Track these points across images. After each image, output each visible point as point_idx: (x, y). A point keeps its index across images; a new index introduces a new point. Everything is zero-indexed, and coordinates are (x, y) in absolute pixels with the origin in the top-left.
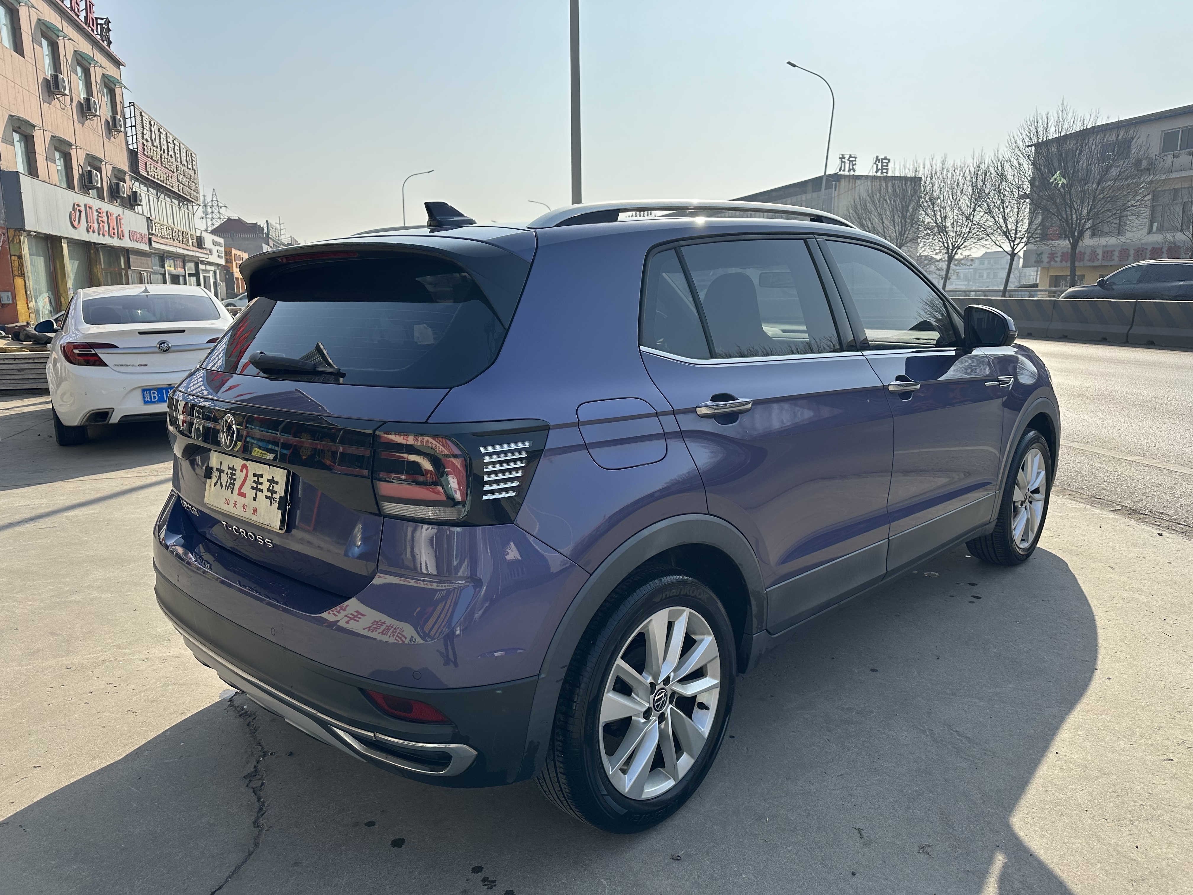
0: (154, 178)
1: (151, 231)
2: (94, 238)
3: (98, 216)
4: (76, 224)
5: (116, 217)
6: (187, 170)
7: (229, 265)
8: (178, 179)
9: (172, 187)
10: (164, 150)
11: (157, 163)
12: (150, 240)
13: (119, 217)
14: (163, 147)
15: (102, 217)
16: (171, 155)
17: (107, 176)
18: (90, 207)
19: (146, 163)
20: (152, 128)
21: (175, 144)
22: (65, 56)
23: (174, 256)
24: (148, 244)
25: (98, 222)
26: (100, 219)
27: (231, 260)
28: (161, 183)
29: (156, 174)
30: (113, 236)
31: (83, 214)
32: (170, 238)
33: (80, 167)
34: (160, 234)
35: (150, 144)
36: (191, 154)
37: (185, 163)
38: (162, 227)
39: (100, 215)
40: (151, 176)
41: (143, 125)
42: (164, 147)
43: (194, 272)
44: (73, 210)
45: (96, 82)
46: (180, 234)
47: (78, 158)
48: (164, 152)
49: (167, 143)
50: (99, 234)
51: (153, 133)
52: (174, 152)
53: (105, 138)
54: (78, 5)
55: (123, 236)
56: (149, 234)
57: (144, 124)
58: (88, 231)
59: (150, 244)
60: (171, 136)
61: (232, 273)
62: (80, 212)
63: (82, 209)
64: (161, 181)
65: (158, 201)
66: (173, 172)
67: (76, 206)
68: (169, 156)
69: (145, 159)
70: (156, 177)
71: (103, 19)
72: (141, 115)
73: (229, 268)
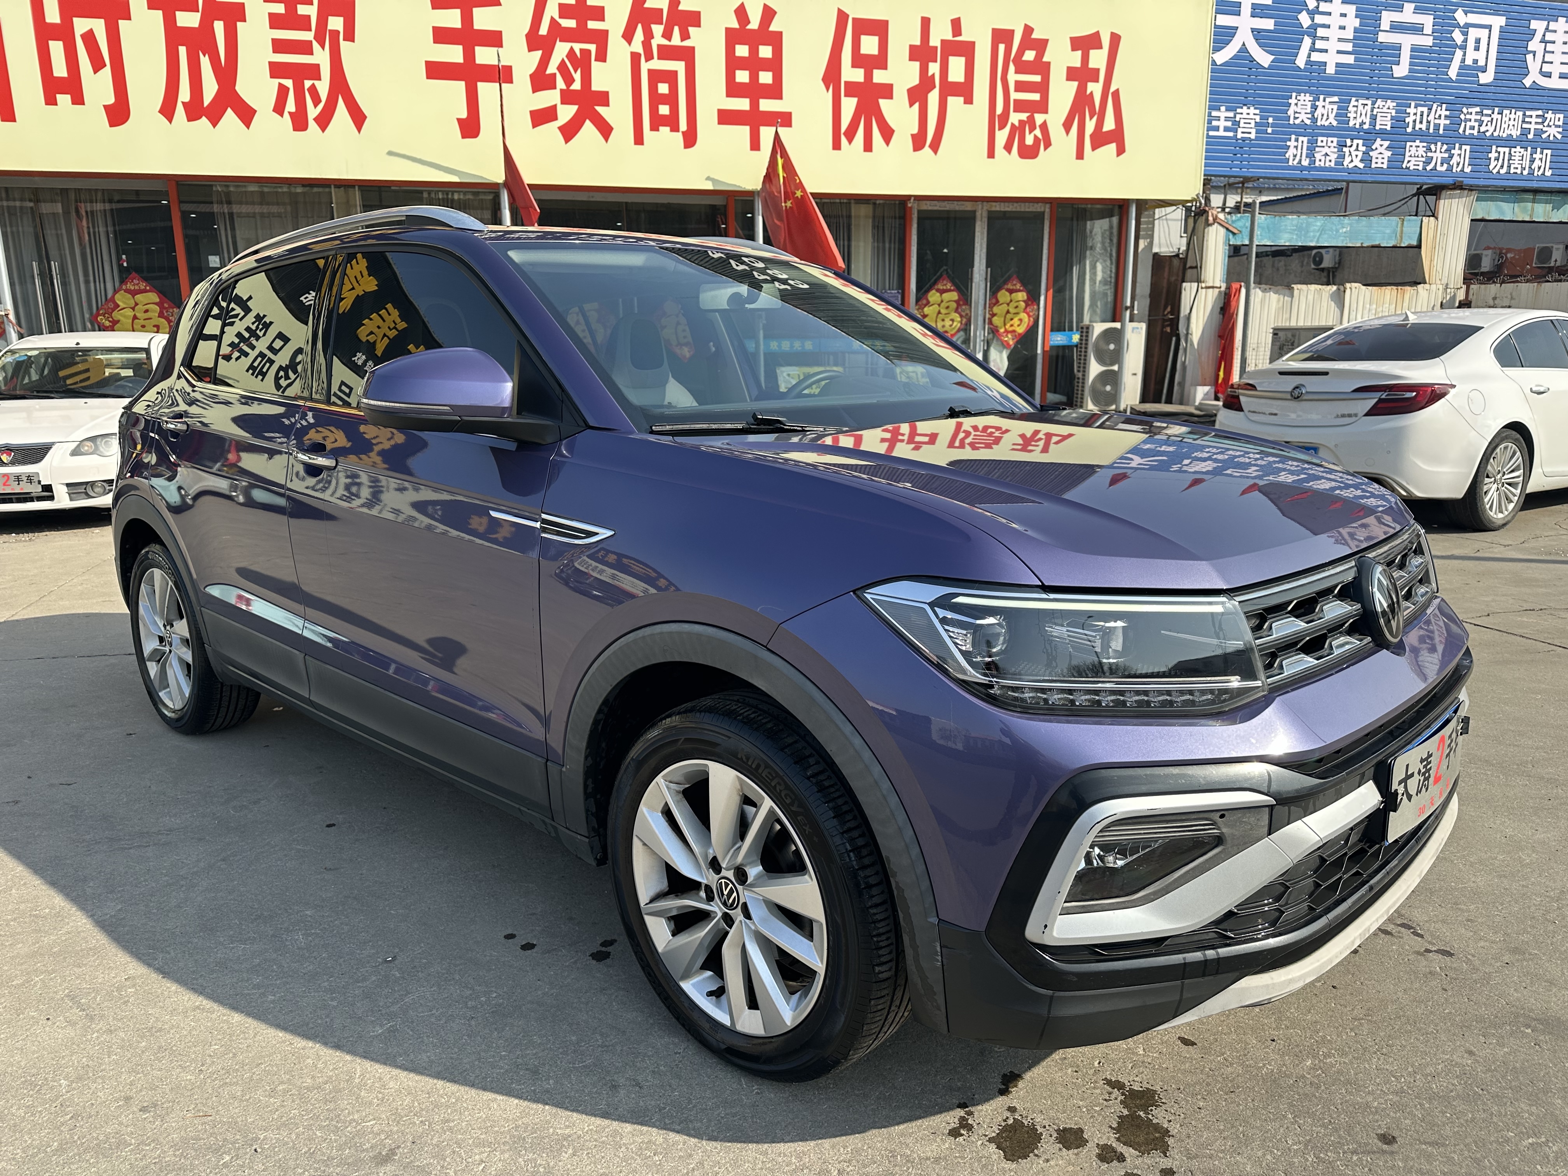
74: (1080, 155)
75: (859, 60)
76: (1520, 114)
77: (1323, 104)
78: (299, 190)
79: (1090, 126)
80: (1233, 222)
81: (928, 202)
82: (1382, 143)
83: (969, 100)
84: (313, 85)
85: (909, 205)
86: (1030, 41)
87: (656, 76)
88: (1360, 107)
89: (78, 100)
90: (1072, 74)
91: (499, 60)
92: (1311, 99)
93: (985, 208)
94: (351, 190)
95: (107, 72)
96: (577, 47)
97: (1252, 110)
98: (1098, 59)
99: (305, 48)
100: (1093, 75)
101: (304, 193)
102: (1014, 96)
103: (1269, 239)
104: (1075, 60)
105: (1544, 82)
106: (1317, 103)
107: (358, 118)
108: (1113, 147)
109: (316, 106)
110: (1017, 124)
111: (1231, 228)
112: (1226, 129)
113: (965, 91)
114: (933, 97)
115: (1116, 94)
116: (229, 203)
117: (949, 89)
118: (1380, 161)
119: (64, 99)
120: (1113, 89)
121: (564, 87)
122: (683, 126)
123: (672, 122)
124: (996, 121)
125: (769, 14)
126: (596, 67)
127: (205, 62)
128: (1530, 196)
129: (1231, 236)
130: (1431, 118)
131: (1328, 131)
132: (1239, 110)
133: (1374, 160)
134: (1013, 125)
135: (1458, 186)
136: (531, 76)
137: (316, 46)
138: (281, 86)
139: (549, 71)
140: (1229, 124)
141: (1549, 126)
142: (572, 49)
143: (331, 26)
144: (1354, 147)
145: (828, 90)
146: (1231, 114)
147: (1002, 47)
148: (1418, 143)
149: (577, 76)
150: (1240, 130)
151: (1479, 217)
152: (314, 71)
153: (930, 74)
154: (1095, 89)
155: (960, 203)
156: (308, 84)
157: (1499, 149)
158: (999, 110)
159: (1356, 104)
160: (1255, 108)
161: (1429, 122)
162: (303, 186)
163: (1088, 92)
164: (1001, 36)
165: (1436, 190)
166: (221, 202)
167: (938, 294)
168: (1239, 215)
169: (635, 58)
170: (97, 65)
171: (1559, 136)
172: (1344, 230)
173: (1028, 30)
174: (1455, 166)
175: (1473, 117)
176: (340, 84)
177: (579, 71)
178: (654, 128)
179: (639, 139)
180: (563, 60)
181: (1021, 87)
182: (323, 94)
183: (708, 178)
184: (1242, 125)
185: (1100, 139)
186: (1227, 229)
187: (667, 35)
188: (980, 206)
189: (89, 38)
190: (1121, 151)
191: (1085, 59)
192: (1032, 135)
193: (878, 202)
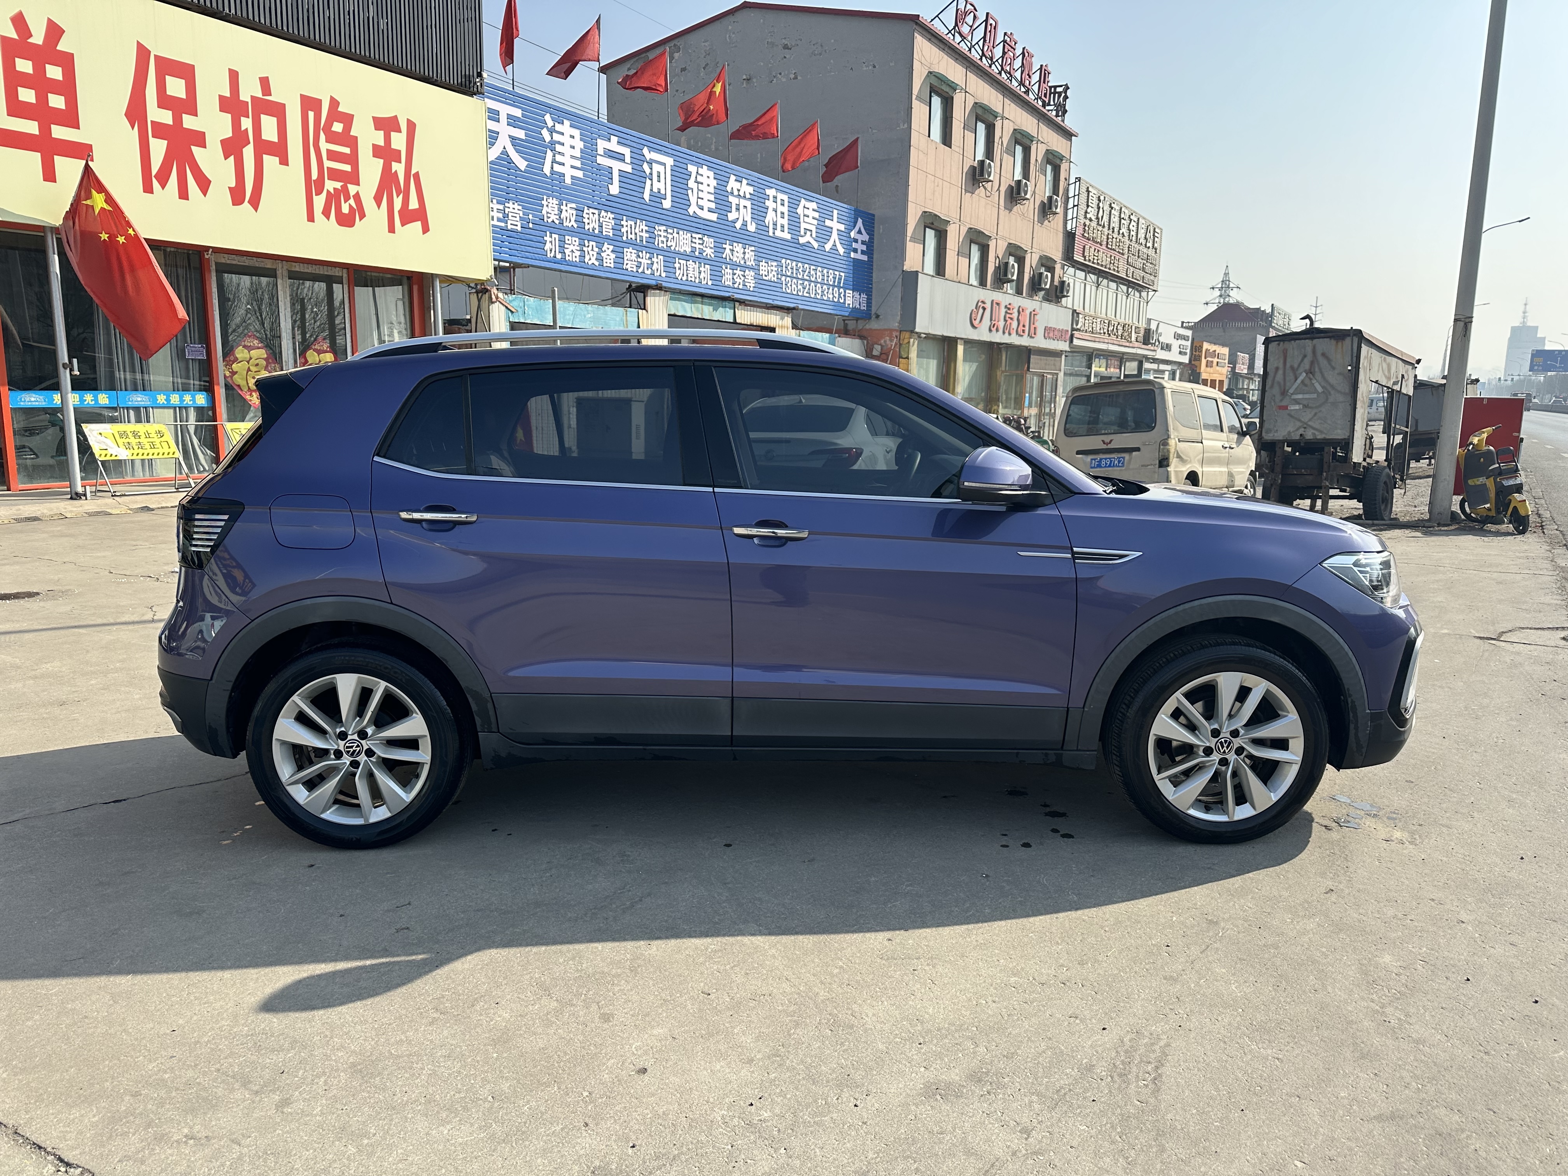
0: (1093, 263)
1: (1075, 326)
2: (998, 338)
3: (1006, 312)
4: (976, 323)
5: (1031, 312)
6: (1145, 250)
7: (1196, 363)
8: (1128, 261)
9: (1118, 272)
10: (1113, 228)
11: (1101, 245)
12: (1072, 336)
13: (1033, 313)
14: (1112, 225)
15: (1011, 314)
16: (1123, 234)
17: (1031, 266)
18: (998, 304)
19: (1084, 247)
20: (1101, 205)
21: (1131, 220)
22: (1001, 138)
23: (1107, 355)
24: (1068, 342)
25: (1005, 320)
26: (1008, 315)
27: (1200, 357)
28: (1103, 269)
29: (1096, 258)
30: (1022, 334)
31: (988, 312)
32: (1104, 333)
33: (998, 259)
34: (1091, 329)
35: (1094, 224)
36: (1155, 229)
37: (1143, 241)
38: (1094, 320)
39: (1009, 311)
40: (1089, 260)
41: (1088, 202)
42: (1115, 223)
43: (1136, 373)
44: (976, 308)
45: (1036, 160)
46: (1120, 328)
47: (997, 250)
48: (1113, 232)
49: (1120, 219)
50: (1004, 333)
51: (1101, 210)
52: (1129, 230)
53: (1036, 223)
54: (1030, 77)
55: (1035, 334)
56: (1073, 329)
57: (1090, 201)
58: (990, 330)
59: (1071, 341)
60: (1126, 211)
61: (1199, 373)
62: (984, 309)
63: (988, 306)
64: (1102, 266)
65: (1097, 290)
66: (1123, 254)
67: (980, 304)
68: (1121, 235)
69: (1084, 241)
70: (1095, 261)
71: (1061, 86)
72: (1088, 191)
73: (1196, 367)
74: (392, 229)
75: (165, 101)
76: (689, 235)
77: (566, 208)
79: (398, 202)
80: (511, 301)
81: (226, 256)
82: (609, 246)
83: (284, 161)
85: (207, 257)
86: (335, 113)
88: (591, 215)
90: (377, 151)
92: (557, 203)
93: (285, 267)
97: (516, 206)
98: (399, 141)
100: (397, 158)
102: (328, 164)
103: (538, 318)
104: (379, 138)
105: (700, 213)
106: (562, 207)
108: (418, 224)
110: (332, 191)
111: (509, 307)
112: (499, 220)
113: (280, 150)
114: (248, 152)
115: (417, 175)
117: (263, 148)
118: (608, 261)
120: (413, 172)
124: (313, 187)
125: (54, 31)
128: (699, 299)
129: (510, 314)
130: (637, 231)
131: (572, 232)
132: (507, 205)
133: (605, 261)
134: (328, 191)
135: (659, 288)
140: (501, 215)
141: (706, 247)
144: (590, 247)
145: (133, 128)
146: (501, 207)
147: (311, 114)
148: (631, 250)
150: (509, 222)
151: (672, 313)
153: (243, 128)
154: (398, 168)
155: (259, 260)
157: (680, 261)
158: (315, 175)
159: (588, 212)
160: (518, 205)
161: (636, 234)
163: (393, 171)
164: (309, 104)
165: (643, 289)
167: (246, 351)
168: (514, 296)
171: (713, 256)
172: (589, 315)
173: (334, 103)
174: (656, 271)
175: (662, 234)
181: (333, 156)
184: (510, 217)
185: (408, 217)
186: (506, 307)
188: (280, 265)
190: (426, 229)
191: (388, 139)
192: (347, 203)
193: (168, 249)
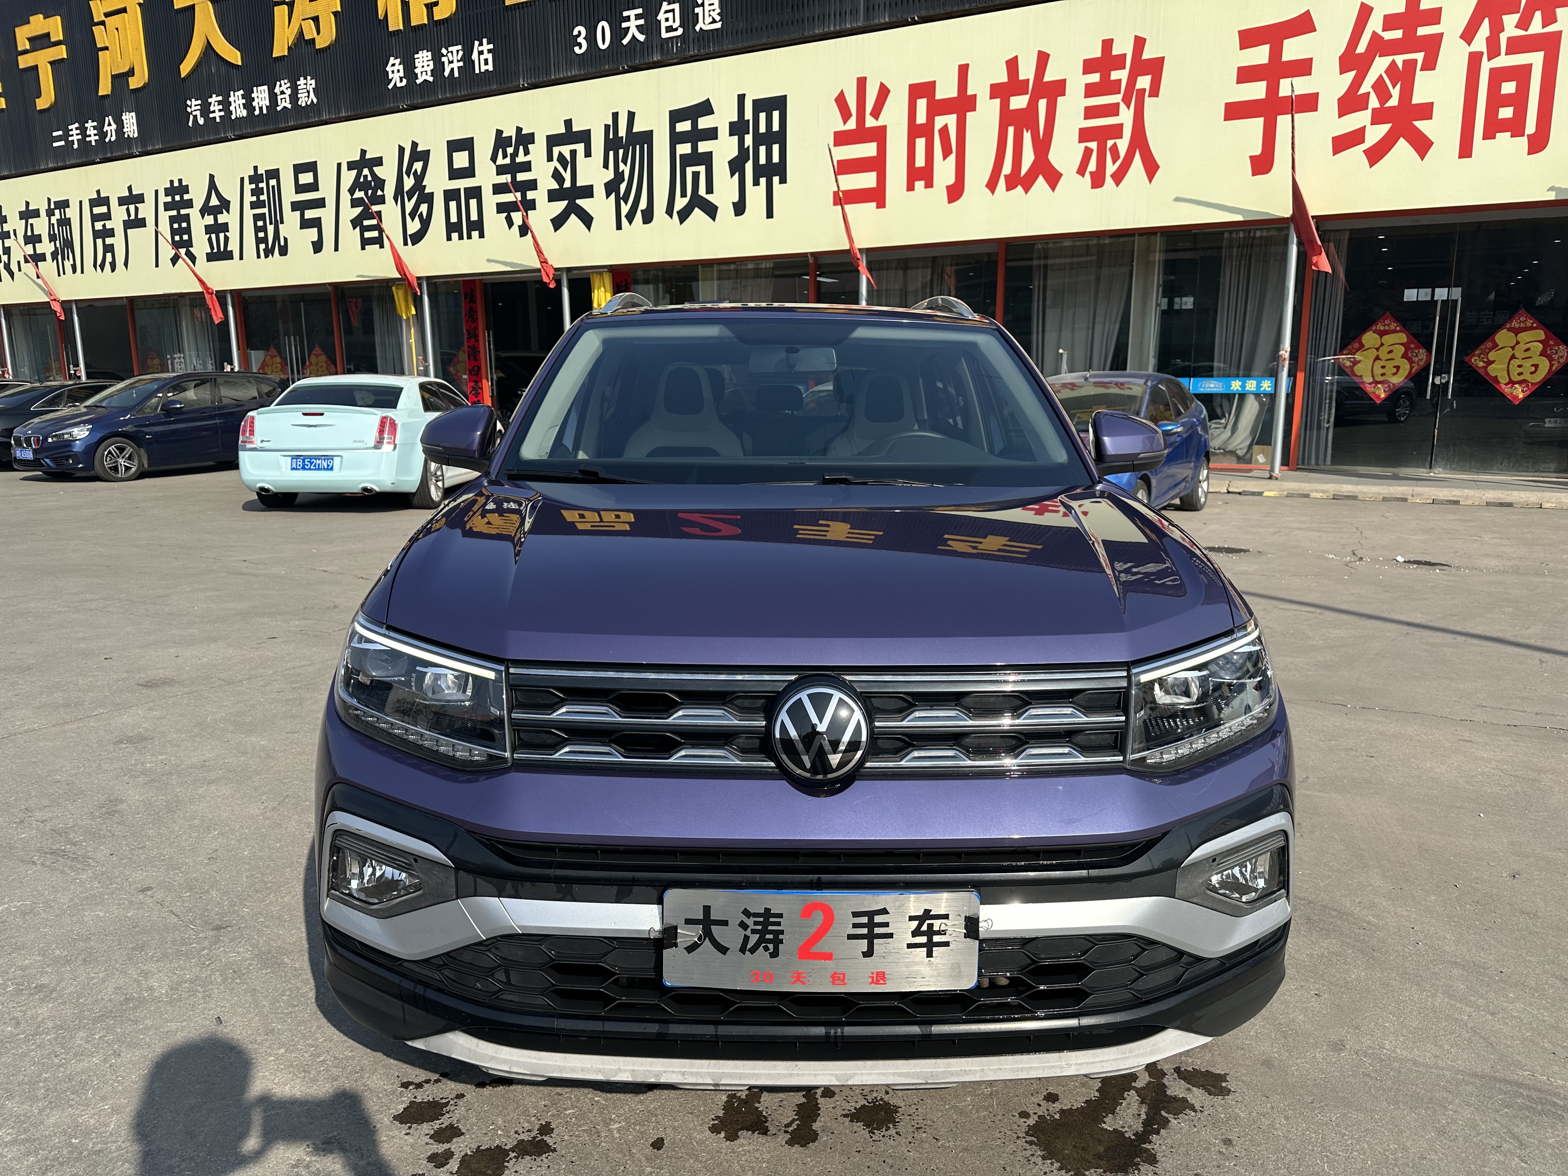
78: (1107, 241)
84: (1115, 144)
87: (1498, 76)
89: (929, 184)
91: (1293, 91)
94: (1153, 237)
95: (952, 157)
96: (1399, 59)
99: (1113, 110)
101: (1111, 244)
107: (1151, 168)
109: (1114, 162)
116: (1046, 258)
119: (920, 185)
121: (1378, 105)
122: (1531, 127)
123: (1516, 127)
126: (1421, 78)
127: (1027, 136)
136: (1339, 100)
137: (1123, 106)
138: (1086, 148)
139: (1362, 91)
142: (1393, 61)
143: (1138, 86)
149: (1396, 92)
152: (1116, 131)
156: (1110, 143)
162: (1111, 237)
166: (1039, 258)
169: (1475, 60)
170: (946, 154)
176: (1140, 141)
177: (1398, 86)
178: (1489, 135)
179: (1466, 150)
180: (1381, 75)
182: (1122, 152)
183: (1551, 189)
187: (1524, 24)
189: (944, 131)
